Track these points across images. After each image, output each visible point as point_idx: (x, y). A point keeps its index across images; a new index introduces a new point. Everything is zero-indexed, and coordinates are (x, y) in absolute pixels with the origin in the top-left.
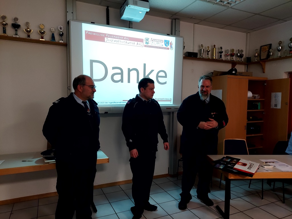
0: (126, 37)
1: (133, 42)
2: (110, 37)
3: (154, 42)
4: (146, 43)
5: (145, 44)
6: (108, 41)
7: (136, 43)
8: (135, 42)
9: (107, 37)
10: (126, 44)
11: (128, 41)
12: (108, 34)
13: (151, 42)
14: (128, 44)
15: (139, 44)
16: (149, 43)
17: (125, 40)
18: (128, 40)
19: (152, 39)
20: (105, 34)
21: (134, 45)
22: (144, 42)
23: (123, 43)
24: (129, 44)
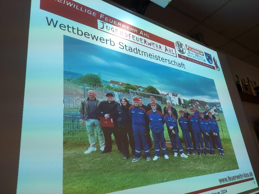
0: (144, 32)
1: (159, 44)
2: (109, 22)
3: (192, 52)
4: (180, 51)
5: (178, 53)
6: (105, 29)
7: (163, 47)
8: (162, 45)
9: (103, 19)
10: (145, 45)
11: (149, 41)
12: (106, 16)
13: (187, 51)
14: (149, 46)
15: (168, 49)
16: (184, 51)
17: (141, 35)
18: (147, 38)
19: (186, 45)
20: (98, 14)
21: (160, 50)
22: (177, 48)
23: (139, 42)
24: (152, 47)
